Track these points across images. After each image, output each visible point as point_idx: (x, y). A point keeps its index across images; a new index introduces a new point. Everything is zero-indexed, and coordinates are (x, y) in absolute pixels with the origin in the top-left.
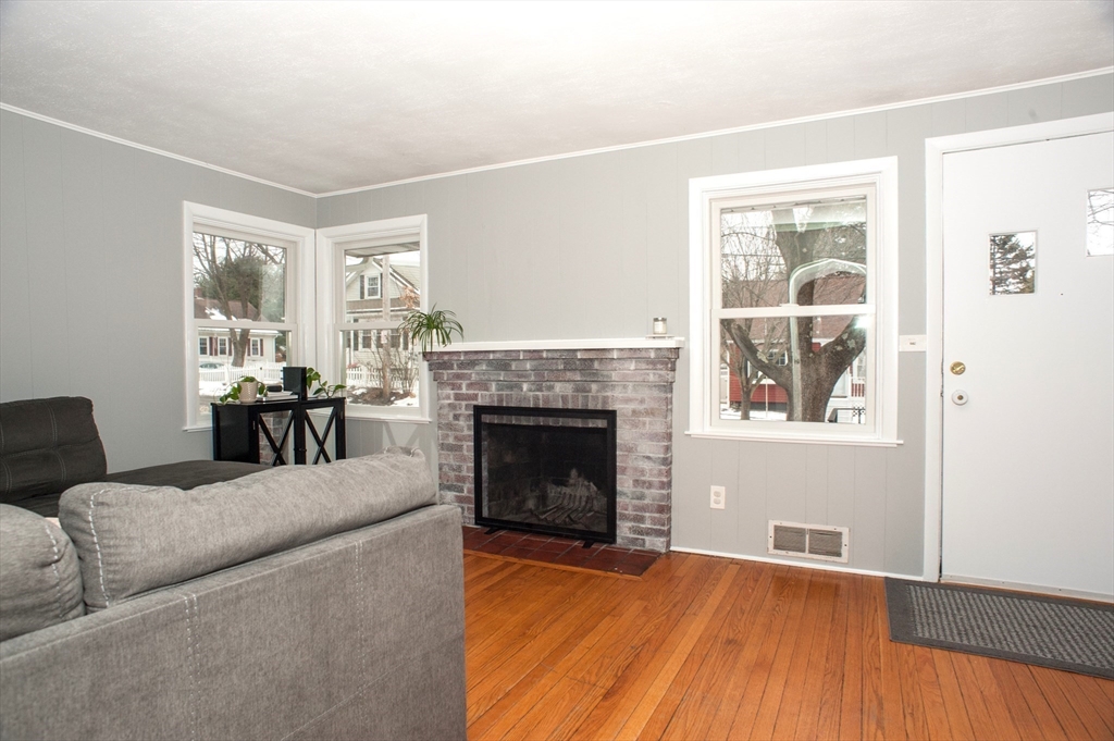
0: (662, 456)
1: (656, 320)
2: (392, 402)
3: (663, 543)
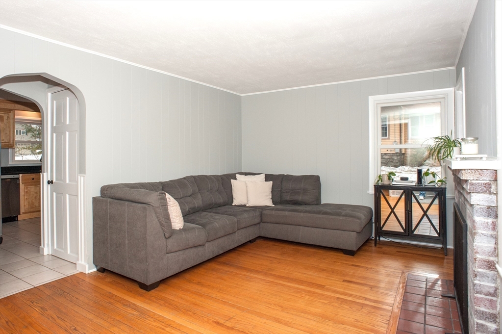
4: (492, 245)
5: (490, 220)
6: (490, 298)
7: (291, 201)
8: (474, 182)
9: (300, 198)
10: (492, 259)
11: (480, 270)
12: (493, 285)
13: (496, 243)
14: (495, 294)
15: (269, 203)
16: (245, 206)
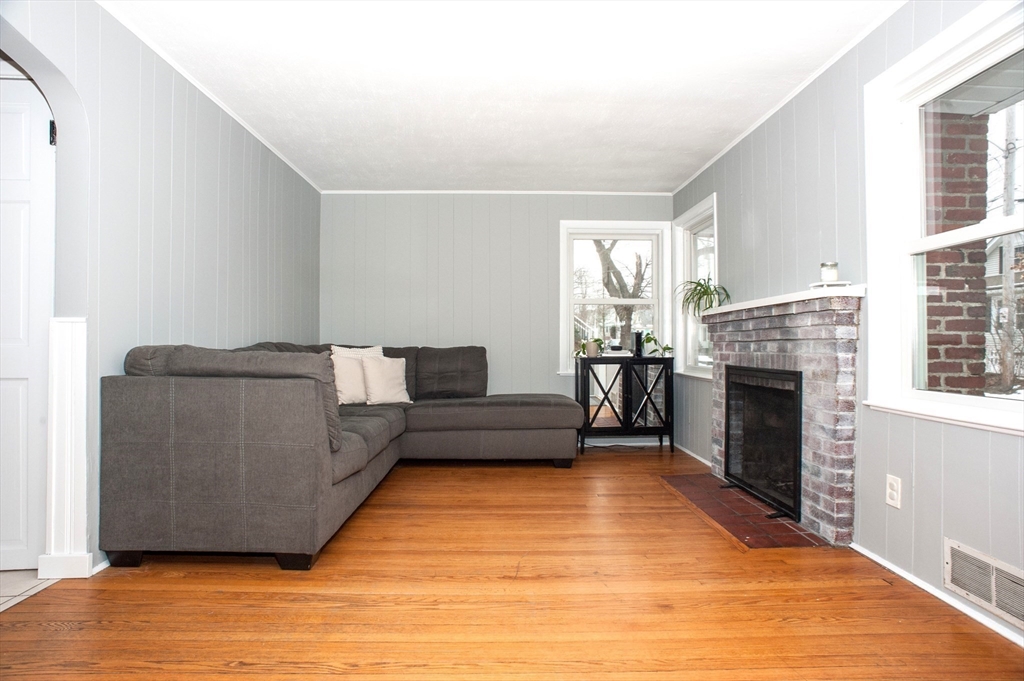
0: (832, 427)
1: (823, 265)
2: (1014, 391)
3: (832, 532)
4: (852, 383)
5: (850, 355)
6: (848, 442)
7: (441, 393)
8: (840, 312)
9: (458, 387)
10: (851, 398)
11: (841, 413)
12: (851, 427)
13: (855, 380)
14: (852, 438)
15: (404, 398)
16: (364, 404)
